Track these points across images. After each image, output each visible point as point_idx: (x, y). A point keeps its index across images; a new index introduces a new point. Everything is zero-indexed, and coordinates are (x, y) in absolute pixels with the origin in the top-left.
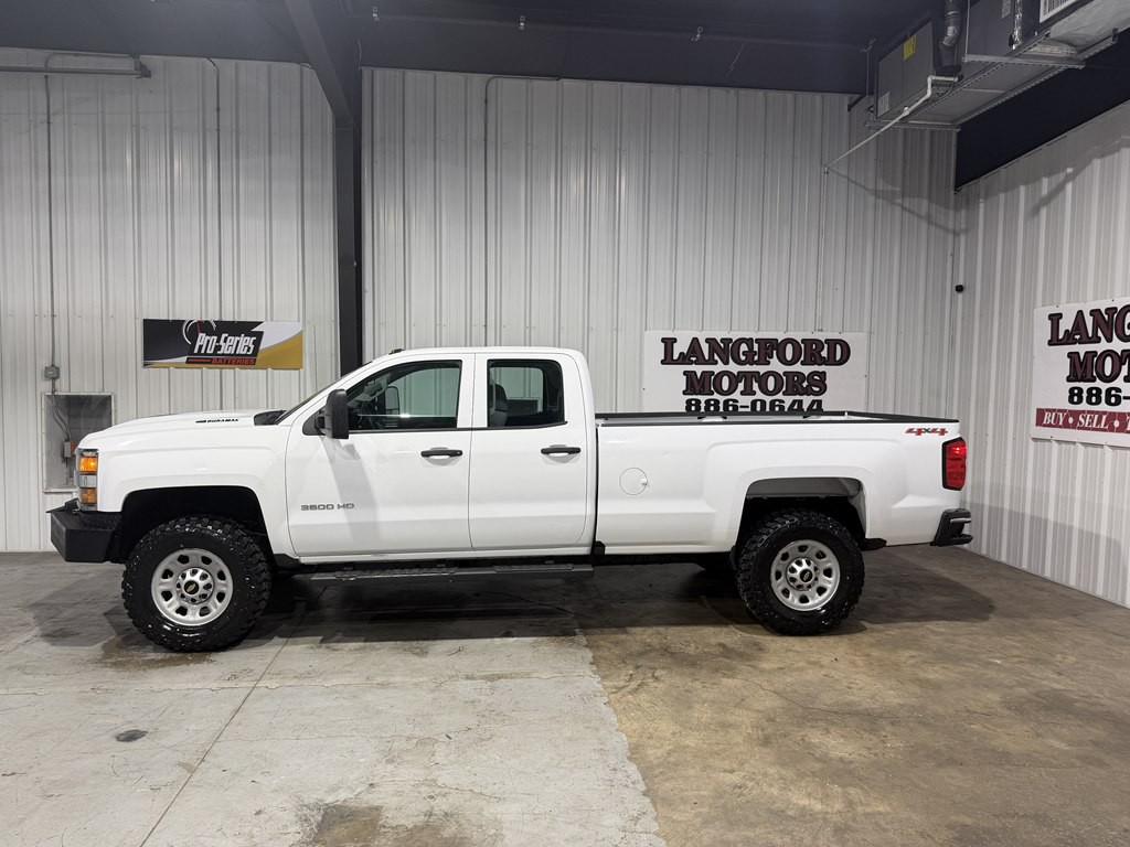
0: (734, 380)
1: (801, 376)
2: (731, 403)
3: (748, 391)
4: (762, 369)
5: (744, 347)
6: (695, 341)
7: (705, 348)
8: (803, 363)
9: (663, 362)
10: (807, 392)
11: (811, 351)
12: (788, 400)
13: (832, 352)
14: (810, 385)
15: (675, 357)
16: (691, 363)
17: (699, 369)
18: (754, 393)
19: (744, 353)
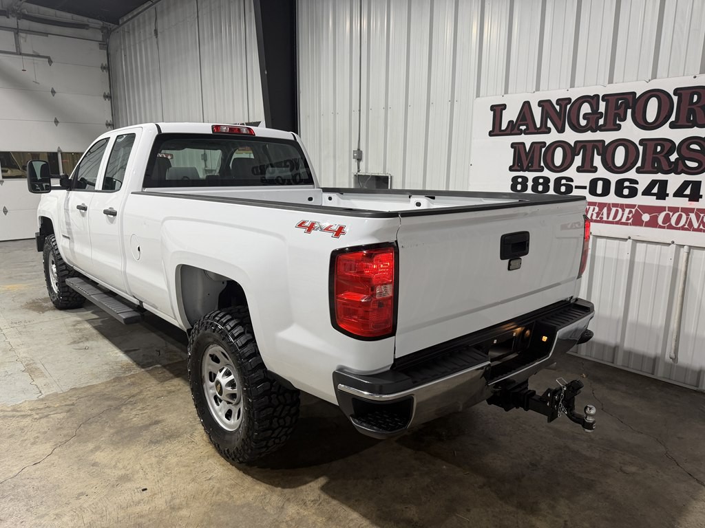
0: (569, 152)
1: (668, 146)
2: (564, 182)
3: (587, 167)
4: (608, 137)
5: (586, 108)
6: (527, 105)
7: (537, 112)
8: (673, 126)
9: (491, 134)
10: (676, 168)
11: (689, 105)
12: (644, 180)
14: (682, 159)
15: (504, 127)
16: (520, 132)
17: (528, 140)
18: (595, 170)
19: (585, 116)
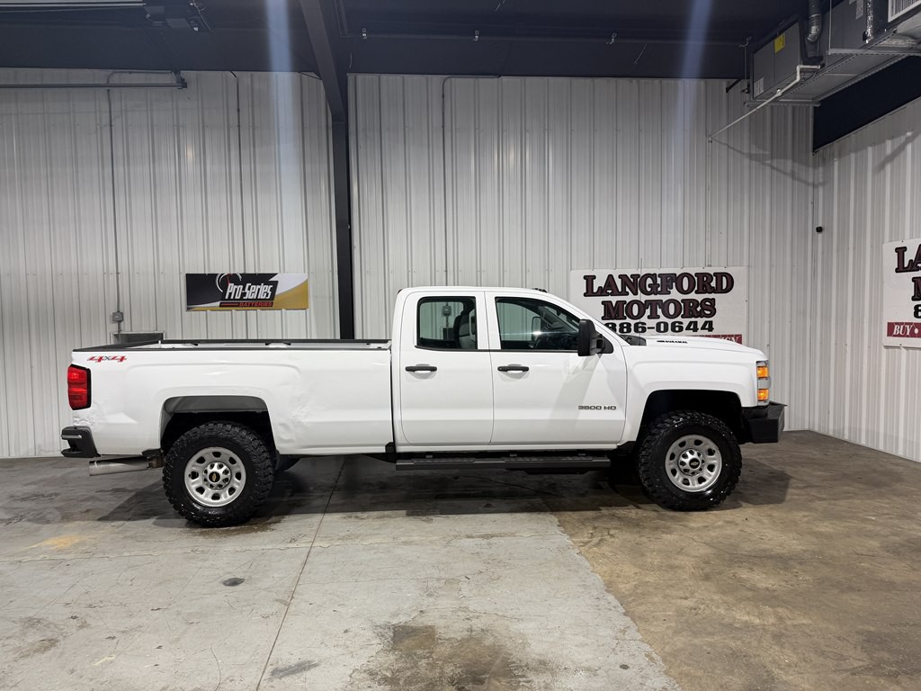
0: (642, 307)
1: (696, 303)
2: (640, 325)
3: (653, 316)
4: (664, 298)
5: (649, 281)
6: (610, 277)
7: (619, 282)
8: (697, 292)
9: (585, 295)
10: (701, 315)
11: (703, 282)
12: (686, 322)
13: (719, 283)
14: (703, 309)
15: (595, 290)
16: (608, 294)
17: (614, 299)
18: (659, 317)
19: (649, 286)
